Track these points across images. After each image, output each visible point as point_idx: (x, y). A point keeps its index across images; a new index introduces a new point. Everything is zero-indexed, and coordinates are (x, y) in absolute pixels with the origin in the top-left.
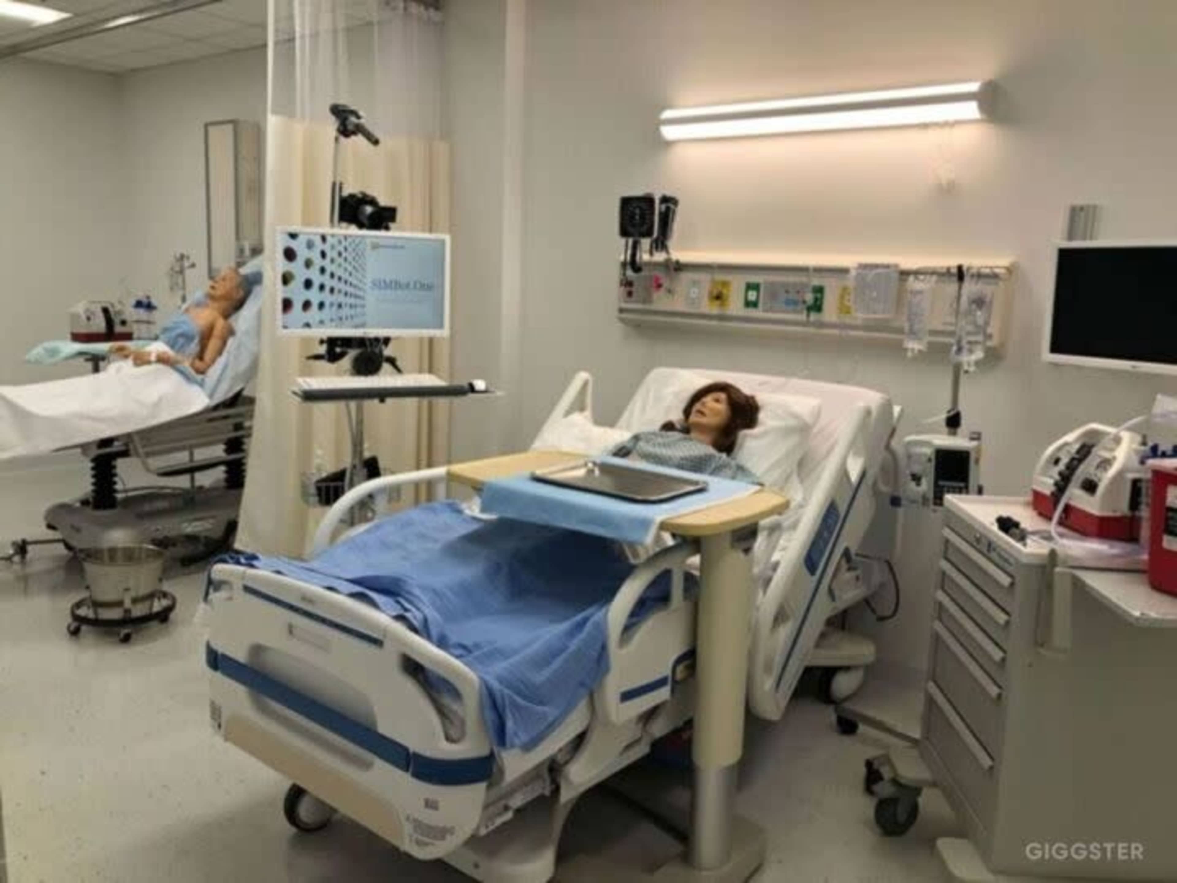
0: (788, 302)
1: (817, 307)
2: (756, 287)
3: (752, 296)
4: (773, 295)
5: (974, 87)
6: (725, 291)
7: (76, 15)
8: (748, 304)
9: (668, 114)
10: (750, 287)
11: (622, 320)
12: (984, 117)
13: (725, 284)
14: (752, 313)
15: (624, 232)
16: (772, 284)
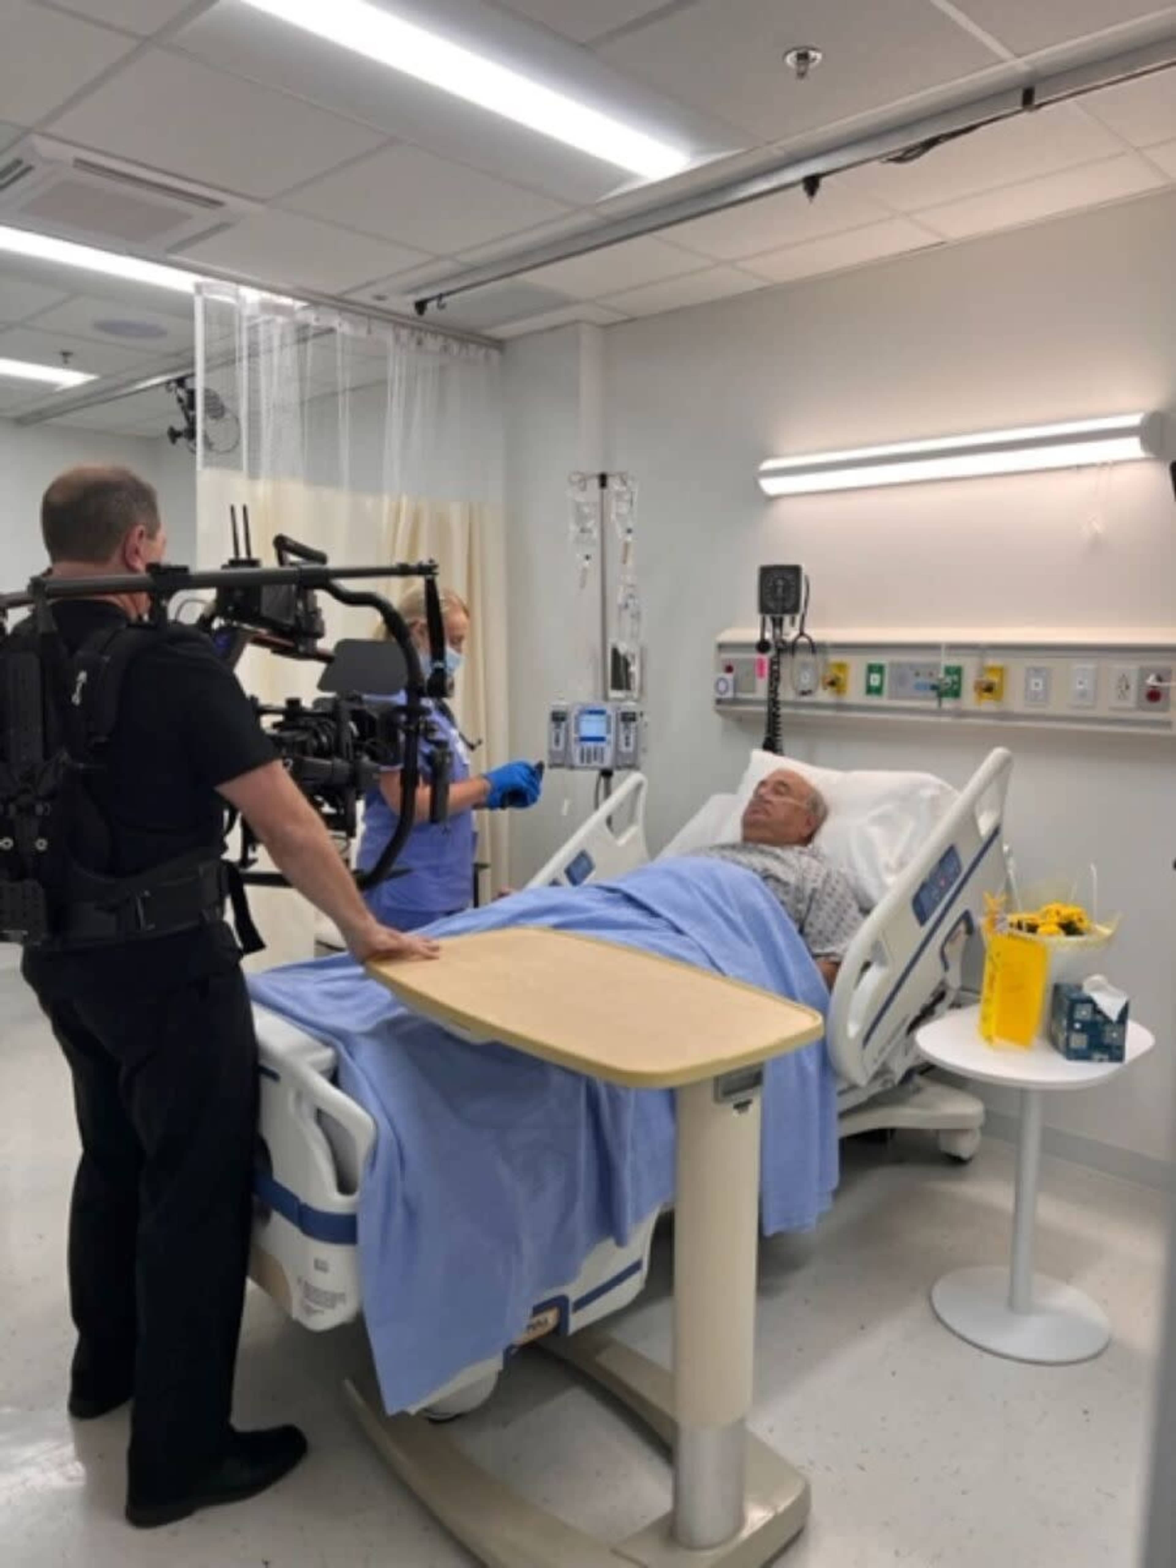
0: (918, 687)
1: (955, 692)
2: (880, 669)
3: (875, 680)
4: (900, 680)
5: (1134, 420)
6: (841, 675)
7: (105, 377)
8: (871, 690)
9: (769, 465)
10: (871, 669)
11: (719, 712)
12: (1151, 456)
13: (841, 667)
14: (874, 700)
15: (764, 609)
16: (899, 665)
